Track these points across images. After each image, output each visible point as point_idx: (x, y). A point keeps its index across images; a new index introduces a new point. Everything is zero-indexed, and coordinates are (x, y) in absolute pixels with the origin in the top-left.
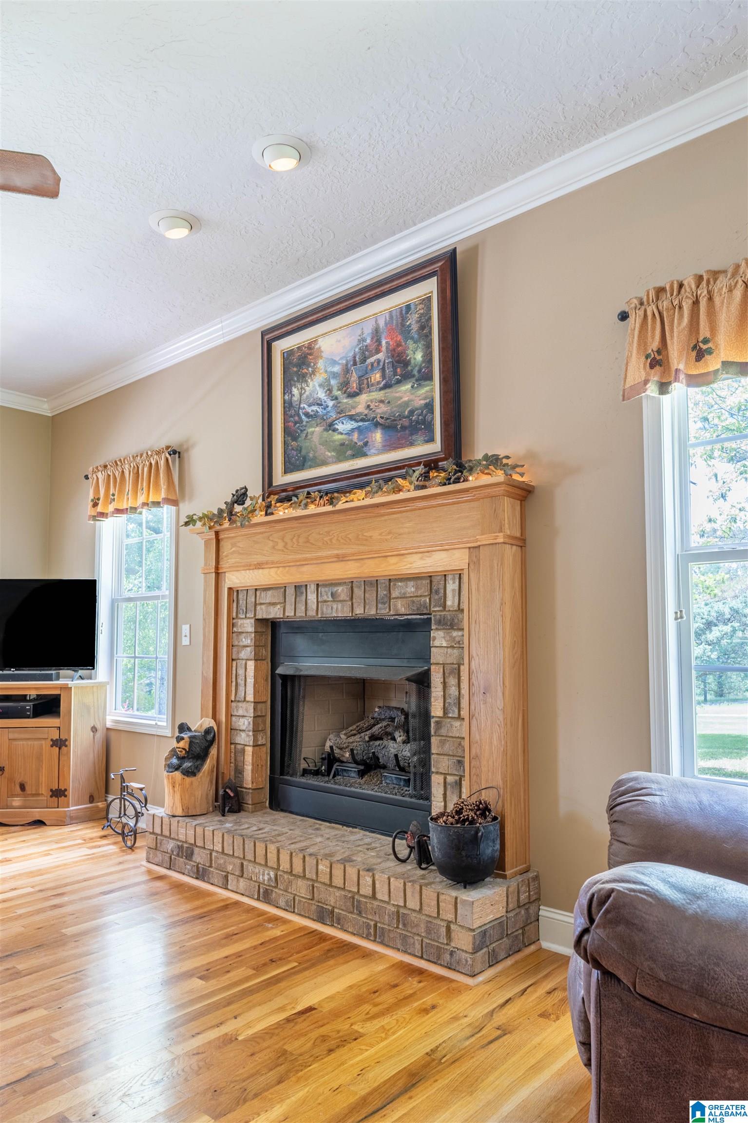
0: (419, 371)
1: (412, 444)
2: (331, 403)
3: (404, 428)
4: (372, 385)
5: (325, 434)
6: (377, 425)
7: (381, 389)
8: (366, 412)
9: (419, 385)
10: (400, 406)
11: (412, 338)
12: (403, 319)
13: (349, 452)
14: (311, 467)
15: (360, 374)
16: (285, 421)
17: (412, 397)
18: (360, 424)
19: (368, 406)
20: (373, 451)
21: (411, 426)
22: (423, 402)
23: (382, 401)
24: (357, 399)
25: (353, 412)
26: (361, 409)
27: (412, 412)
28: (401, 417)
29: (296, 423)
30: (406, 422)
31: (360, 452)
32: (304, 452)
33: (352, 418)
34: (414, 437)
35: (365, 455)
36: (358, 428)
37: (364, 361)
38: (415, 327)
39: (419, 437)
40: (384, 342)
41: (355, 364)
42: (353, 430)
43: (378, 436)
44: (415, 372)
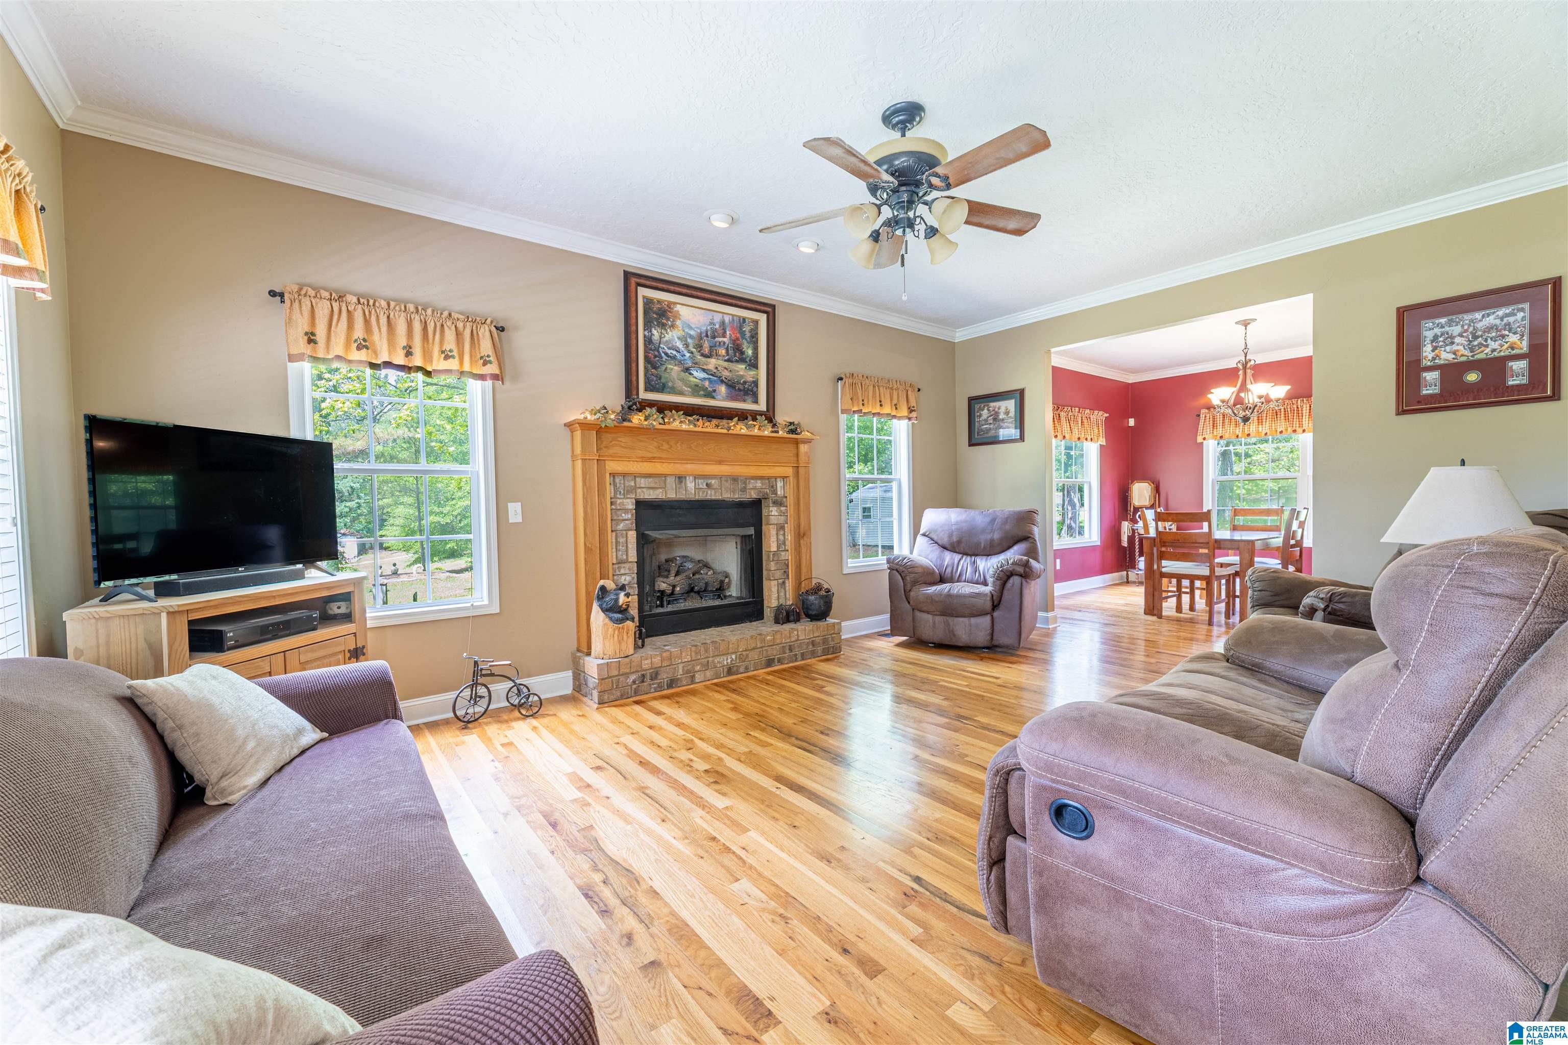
0: (750, 361)
1: (744, 401)
2: (688, 355)
3: (740, 390)
4: (720, 356)
5: (683, 374)
6: (722, 381)
7: (725, 361)
8: (715, 371)
9: (750, 369)
10: (738, 376)
11: (746, 339)
12: (741, 327)
13: (702, 393)
14: (669, 393)
15: (711, 345)
16: (646, 352)
17: (745, 374)
18: (711, 377)
19: (717, 368)
20: (719, 397)
21: (744, 390)
22: (751, 379)
23: (726, 368)
24: (708, 360)
25: (705, 367)
26: (711, 367)
27: (745, 382)
28: (738, 383)
29: (656, 356)
30: (741, 387)
31: (710, 395)
32: (663, 380)
33: (704, 370)
34: (746, 397)
35: (713, 398)
36: (709, 379)
37: (714, 337)
38: (748, 335)
39: (749, 399)
40: (728, 333)
41: (707, 336)
42: (705, 379)
43: (723, 389)
44: (748, 360)
